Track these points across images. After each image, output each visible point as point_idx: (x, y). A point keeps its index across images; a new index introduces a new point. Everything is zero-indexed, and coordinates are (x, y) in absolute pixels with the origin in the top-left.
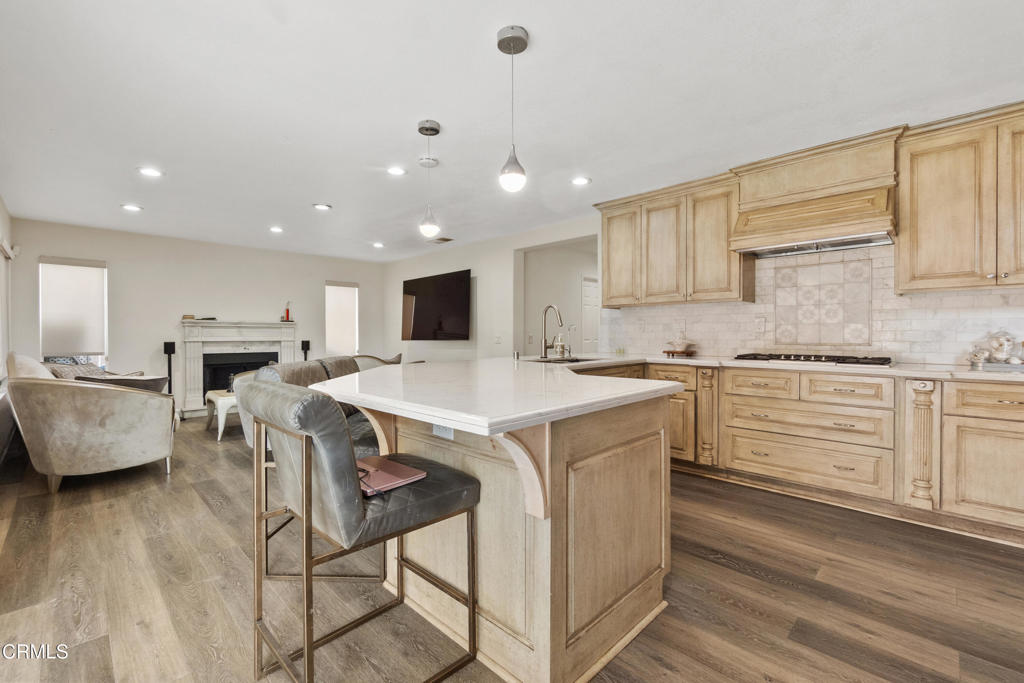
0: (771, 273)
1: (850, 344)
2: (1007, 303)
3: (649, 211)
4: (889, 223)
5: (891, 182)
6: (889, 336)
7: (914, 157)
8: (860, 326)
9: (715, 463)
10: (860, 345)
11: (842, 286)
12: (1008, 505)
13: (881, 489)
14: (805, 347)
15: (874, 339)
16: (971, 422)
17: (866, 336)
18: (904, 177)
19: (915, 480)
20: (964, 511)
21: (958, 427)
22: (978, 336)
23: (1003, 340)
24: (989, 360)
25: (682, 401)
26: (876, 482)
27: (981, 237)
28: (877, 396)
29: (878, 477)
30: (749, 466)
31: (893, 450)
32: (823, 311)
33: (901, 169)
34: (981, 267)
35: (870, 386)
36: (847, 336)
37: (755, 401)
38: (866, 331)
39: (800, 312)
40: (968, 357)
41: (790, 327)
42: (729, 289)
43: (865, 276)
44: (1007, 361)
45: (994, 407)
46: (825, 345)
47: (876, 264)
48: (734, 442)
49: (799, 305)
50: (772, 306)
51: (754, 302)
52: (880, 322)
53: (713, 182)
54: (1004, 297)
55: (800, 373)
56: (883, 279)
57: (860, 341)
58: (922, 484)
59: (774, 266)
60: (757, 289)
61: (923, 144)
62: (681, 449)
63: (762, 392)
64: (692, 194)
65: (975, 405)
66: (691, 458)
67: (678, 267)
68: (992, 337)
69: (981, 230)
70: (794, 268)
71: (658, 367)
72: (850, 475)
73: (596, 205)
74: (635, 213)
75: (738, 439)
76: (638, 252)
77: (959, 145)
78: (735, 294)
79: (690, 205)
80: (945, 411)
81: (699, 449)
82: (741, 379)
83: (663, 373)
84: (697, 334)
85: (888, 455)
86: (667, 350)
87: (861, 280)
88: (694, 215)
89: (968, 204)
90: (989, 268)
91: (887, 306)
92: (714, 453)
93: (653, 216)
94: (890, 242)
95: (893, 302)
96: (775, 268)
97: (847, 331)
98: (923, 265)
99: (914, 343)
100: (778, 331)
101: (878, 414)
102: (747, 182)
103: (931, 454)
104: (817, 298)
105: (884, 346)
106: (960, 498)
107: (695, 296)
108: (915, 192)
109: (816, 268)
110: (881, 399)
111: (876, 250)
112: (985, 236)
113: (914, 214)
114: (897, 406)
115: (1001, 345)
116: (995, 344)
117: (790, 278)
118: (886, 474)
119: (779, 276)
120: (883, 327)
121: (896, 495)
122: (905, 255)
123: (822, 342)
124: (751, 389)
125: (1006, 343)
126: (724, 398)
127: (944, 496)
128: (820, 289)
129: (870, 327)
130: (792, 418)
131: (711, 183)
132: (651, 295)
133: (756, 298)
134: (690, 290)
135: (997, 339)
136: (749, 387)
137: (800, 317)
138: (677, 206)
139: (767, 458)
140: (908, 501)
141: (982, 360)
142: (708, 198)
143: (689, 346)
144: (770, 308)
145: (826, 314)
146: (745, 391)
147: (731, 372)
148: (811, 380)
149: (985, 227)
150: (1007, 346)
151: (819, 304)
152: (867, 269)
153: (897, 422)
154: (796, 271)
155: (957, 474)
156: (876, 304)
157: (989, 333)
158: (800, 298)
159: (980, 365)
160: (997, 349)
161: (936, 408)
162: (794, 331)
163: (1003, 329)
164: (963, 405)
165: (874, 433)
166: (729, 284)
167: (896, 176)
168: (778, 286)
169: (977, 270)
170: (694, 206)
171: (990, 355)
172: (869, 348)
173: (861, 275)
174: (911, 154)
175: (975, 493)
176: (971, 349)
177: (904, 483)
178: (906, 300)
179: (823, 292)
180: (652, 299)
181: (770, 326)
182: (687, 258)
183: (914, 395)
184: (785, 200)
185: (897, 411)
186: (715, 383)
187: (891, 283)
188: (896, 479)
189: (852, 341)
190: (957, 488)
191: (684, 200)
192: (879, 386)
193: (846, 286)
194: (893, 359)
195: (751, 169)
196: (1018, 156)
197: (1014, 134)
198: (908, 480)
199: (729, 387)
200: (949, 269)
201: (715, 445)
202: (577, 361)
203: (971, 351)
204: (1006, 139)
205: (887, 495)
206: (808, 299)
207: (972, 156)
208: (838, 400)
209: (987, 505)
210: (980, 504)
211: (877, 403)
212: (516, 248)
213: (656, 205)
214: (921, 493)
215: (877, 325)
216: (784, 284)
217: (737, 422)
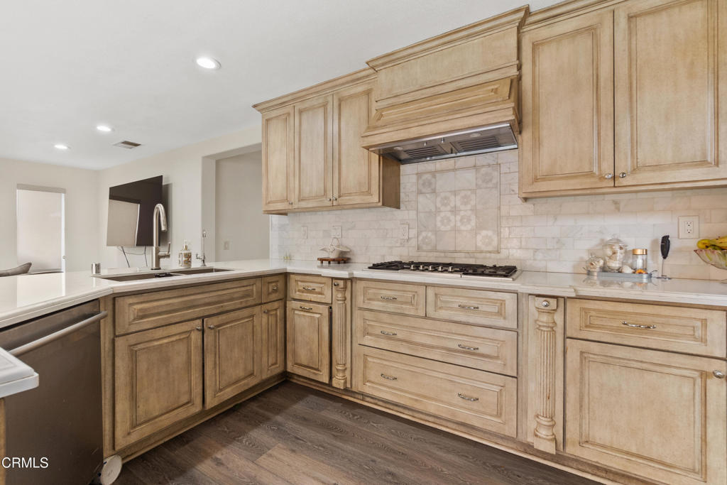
0: (414, 178)
1: (481, 252)
2: (618, 209)
3: (301, 112)
4: (512, 112)
5: (514, 72)
6: (515, 243)
7: (535, 46)
8: (490, 233)
9: (349, 386)
10: (490, 252)
11: (474, 191)
12: (634, 450)
13: (504, 424)
14: (442, 255)
15: (502, 246)
16: (595, 347)
17: (495, 243)
18: (527, 69)
19: (537, 416)
20: (589, 454)
21: (582, 353)
22: (592, 243)
23: (616, 248)
24: (604, 269)
25: (318, 316)
26: (499, 415)
27: (599, 134)
28: (500, 313)
29: (501, 409)
30: (380, 390)
31: (516, 378)
32: (458, 218)
33: (524, 61)
34: (599, 167)
35: (494, 301)
36: (479, 244)
37: (384, 317)
38: (495, 239)
39: (439, 219)
40: (584, 265)
41: (430, 234)
42: (369, 193)
43: (494, 181)
44: (619, 271)
45: (618, 329)
46: (460, 252)
47: (504, 169)
48: (365, 362)
49: (438, 211)
50: (415, 212)
51: (398, 208)
52: (507, 229)
53: (355, 79)
54: (615, 203)
55: (426, 285)
56: (510, 184)
57: (490, 248)
58: (544, 421)
59: (416, 172)
60: (402, 195)
61: (544, 32)
62: (318, 370)
63: (391, 307)
64: (338, 93)
65: (599, 327)
66: (326, 380)
67: (325, 169)
68: (605, 244)
69: (599, 126)
70: (434, 174)
71: (298, 278)
72: (475, 405)
73: (255, 106)
74: (289, 114)
75: (369, 359)
76: (292, 155)
77: (577, 32)
78: (375, 198)
79: (336, 104)
80: (569, 334)
81: (334, 370)
82: (371, 291)
83: (302, 284)
84: (351, 242)
85: (511, 384)
86: (321, 257)
87: (490, 185)
88: (340, 115)
89: (586, 97)
90: (607, 169)
91: (513, 213)
92: (348, 374)
93: (304, 116)
94: (516, 146)
95: (519, 208)
96: (417, 174)
97: (479, 237)
98: (545, 164)
99: (536, 250)
100: (420, 238)
101: (502, 335)
102: (384, 77)
103: (554, 385)
104: (452, 204)
105: (511, 254)
106: (584, 439)
107: (341, 201)
108: (537, 84)
109: (452, 174)
110: (505, 318)
111: (504, 154)
112: (602, 133)
113: (536, 109)
114: (520, 327)
115: (614, 253)
116: (609, 252)
117: (430, 184)
118: (509, 408)
119: (421, 182)
120: (510, 233)
121: (520, 431)
122: (528, 154)
123: (458, 249)
124: (380, 303)
125: (619, 251)
126: (357, 313)
127: (568, 436)
128: (455, 195)
129: (499, 234)
130: (418, 338)
131: (353, 81)
132: (302, 200)
133: (402, 205)
134: (336, 195)
135: (611, 247)
136: (378, 300)
137: (439, 224)
138: (325, 106)
139: (394, 382)
140: (530, 439)
141: (598, 269)
142: (351, 96)
143: (342, 253)
144: (412, 214)
145: (461, 220)
146: (376, 305)
147: (363, 284)
148: (436, 294)
149: (603, 123)
150: (620, 255)
151: (455, 211)
152: (496, 174)
153: (520, 346)
154: (434, 177)
155: (581, 410)
156: (504, 210)
157: (602, 240)
158: (439, 205)
159: (596, 274)
160: (610, 258)
161: (559, 330)
162: (433, 237)
163: (616, 237)
164: (586, 326)
165: (497, 358)
166: (369, 188)
167: (519, 68)
168: (420, 192)
169: (596, 170)
170: (340, 105)
171: (604, 264)
172: (498, 256)
173: (491, 180)
174: (533, 44)
175: (601, 434)
176: (586, 257)
177: (527, 418)
178: (529, 205)
179: (458, 198)
180: (304, 205)
181: (413, 233)
182: (334, 161)
183: (536, 314)
184: (418, 95)
185: (520, 332)
186: (348, 295)
187: (516, 188)
188: (519, 412)
189: (484, 248)
190: (581, 426)
191: (330, 99)
192: (502, 302)
193: (478, 191)
194: (518, 268)
195: (386, 63)
196: (634, 42)
197: (631, 18)
198: (531, 415)
199: (360, 301)
200: (569, 169)
201: (348, 365)
202: (210, 270)
203: (587, 259)
204: (622, 22)
205: (510, 431)
206: (445, 205)
207: (590, 42)
208: (463, 318)
209: (612, 449)
210: (603, 446)
211: (500, 322)
212: (204, 155)
213: (306, 105)
214: (543, 432)
215: (505, 232)
216: (424, 190)
217: (368, 340)
